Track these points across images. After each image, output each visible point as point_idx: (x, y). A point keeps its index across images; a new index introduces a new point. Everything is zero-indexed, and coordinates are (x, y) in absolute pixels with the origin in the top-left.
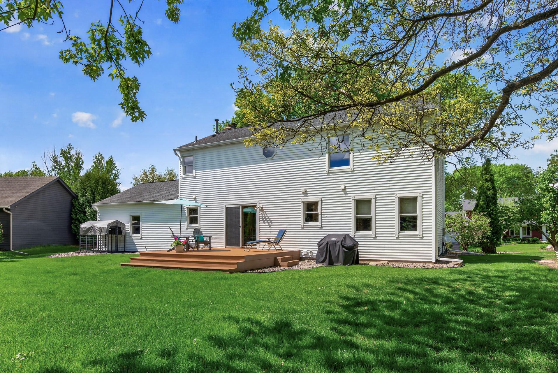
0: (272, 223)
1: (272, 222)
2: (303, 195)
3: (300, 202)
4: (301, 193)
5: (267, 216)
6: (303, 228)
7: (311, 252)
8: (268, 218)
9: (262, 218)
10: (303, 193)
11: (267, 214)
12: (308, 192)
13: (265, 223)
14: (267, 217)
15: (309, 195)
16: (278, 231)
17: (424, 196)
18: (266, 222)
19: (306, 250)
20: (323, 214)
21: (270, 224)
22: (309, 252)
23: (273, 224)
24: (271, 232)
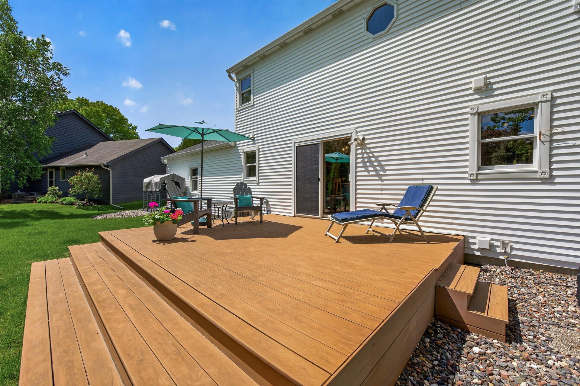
0: (385, 171)
1: (386, 168)
2: (477, 96)
3: (468, 116)
4: (471, 91)
5: (374, 156)
6: (477, 179)
7: (504, 245)
8: (377, 161)
9: (363, 162)
10: (478, 90)
11: (372, 153)
12: (495, 86)
13: (369, 171)
14: (373, 159)
15: (496, 92)
16: (407, 187)
18: (370, 169)
19: (487, 238)
20: (555, 137)
21: (381, 173)
22: (496, 243)
23: (388, 173)
24: (382, 190)
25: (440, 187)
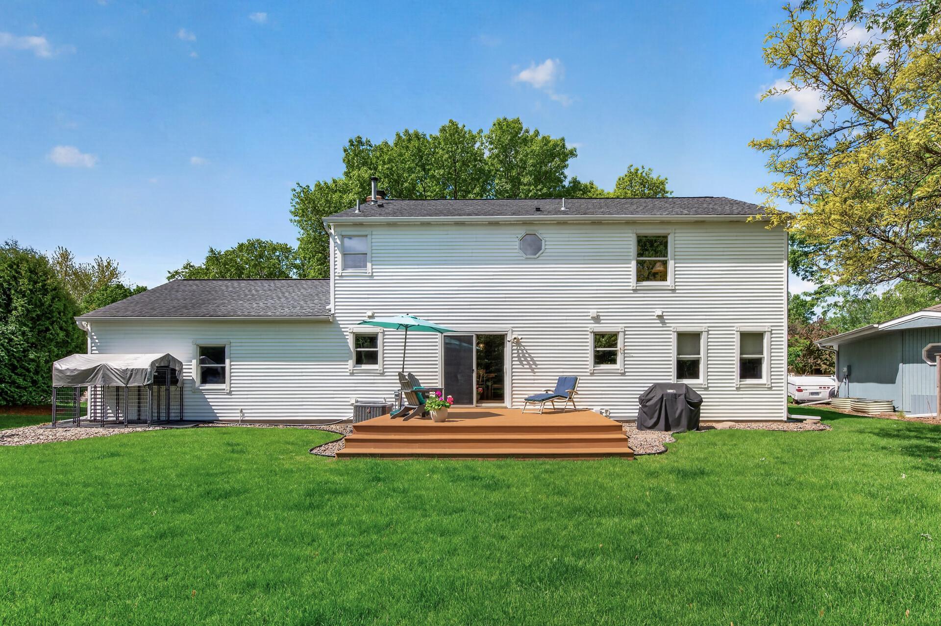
0: (536, 365)
1: (537, 363)
2: (592, 322)
3: (589, 333)
4: (590, 318)
5: (527, 353)
6: (593, 373)
7: (607, 411)
8: (530, 357)
9: (518, 357)
10: (593, 318)
11: (526, 350)
12: (601, 318)
13: (523, 365)
14: (527, 355)
15: (602, 321)
16: (558, 378)
17: (773, 332)
18: (525, 363)
19: (599, 408)
20: (626, 351)
21: (534, 366)
22: (603, 411)
23: (538, 366)
24: (534, 380)
25: (581, 378)
